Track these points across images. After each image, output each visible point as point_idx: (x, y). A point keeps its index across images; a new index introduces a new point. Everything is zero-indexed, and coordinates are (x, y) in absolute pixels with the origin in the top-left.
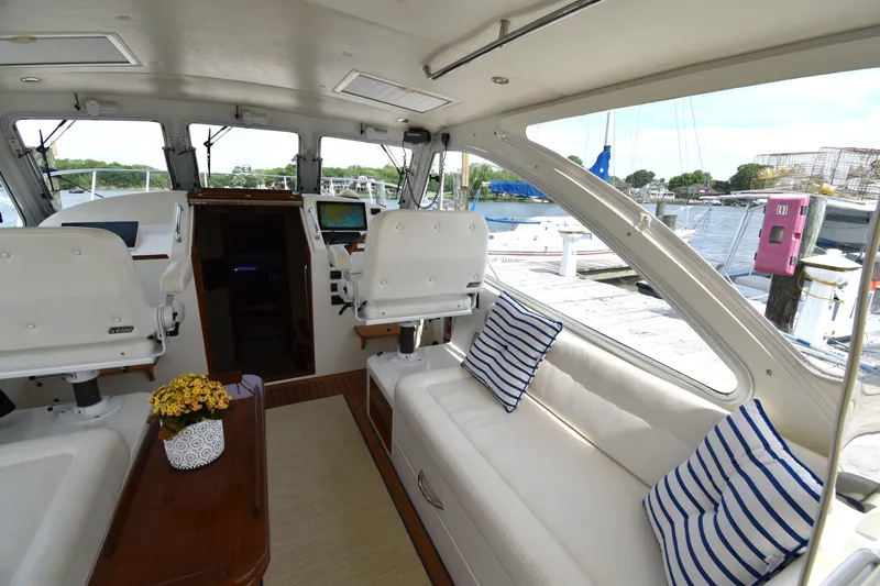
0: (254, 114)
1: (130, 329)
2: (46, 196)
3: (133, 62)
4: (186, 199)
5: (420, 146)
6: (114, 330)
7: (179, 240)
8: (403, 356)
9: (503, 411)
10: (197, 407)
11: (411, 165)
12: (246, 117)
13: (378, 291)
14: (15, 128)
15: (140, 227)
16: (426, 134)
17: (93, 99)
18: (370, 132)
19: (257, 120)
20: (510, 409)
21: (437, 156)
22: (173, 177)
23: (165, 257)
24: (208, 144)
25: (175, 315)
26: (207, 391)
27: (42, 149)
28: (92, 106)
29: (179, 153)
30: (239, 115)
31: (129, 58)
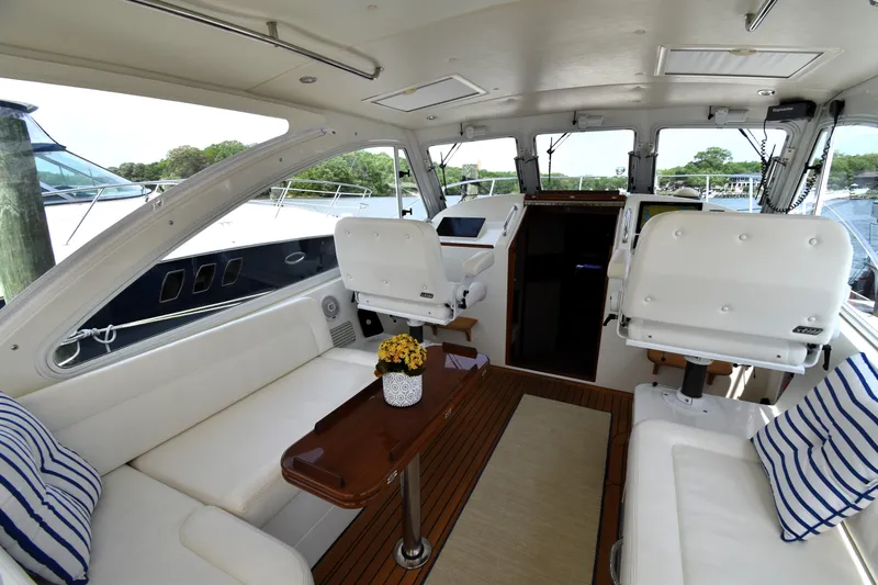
0: (590, 117)
1: (431, 296)
2: (442, 198)
3: (482, 92)
4: (522, 200)
5: (801, 123)
6: (423, 294)
7: (505, 235)
8: (683, 397)
9: (778, 535)
10: (396, 360)
11: (783, 153)
12: (581, 123)
13: (638, 307)
14: (428, 152)
15: (486, 222)
16: (804, 106)
17: (470, 125)
18: (720, 115)
19: (592, 122)
20: (788, 536)
21: (824, 136)
22: (521, 182)
23: (491, 247)
24: (550, 152)
25: (466, 293)
26: (407, 351)
27: (443, 166)
28: (470, 132)
29: (526, 161)
30: (576, 121)
31: (478, 90)
